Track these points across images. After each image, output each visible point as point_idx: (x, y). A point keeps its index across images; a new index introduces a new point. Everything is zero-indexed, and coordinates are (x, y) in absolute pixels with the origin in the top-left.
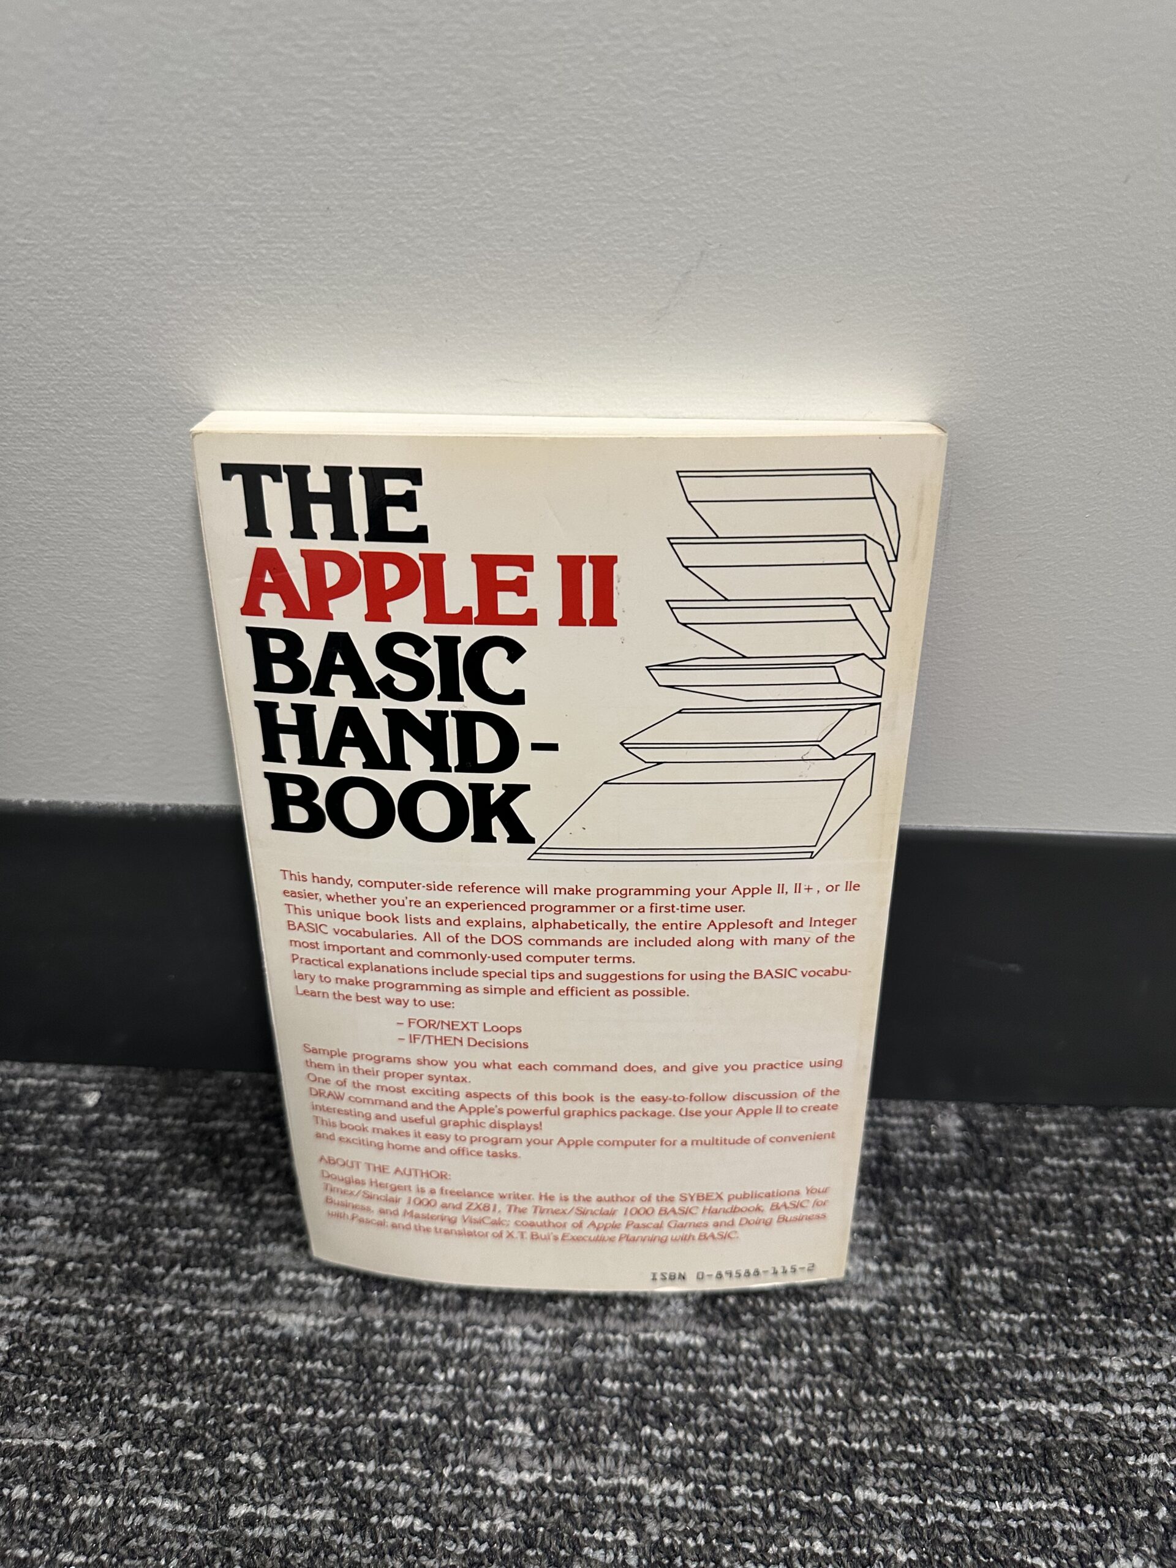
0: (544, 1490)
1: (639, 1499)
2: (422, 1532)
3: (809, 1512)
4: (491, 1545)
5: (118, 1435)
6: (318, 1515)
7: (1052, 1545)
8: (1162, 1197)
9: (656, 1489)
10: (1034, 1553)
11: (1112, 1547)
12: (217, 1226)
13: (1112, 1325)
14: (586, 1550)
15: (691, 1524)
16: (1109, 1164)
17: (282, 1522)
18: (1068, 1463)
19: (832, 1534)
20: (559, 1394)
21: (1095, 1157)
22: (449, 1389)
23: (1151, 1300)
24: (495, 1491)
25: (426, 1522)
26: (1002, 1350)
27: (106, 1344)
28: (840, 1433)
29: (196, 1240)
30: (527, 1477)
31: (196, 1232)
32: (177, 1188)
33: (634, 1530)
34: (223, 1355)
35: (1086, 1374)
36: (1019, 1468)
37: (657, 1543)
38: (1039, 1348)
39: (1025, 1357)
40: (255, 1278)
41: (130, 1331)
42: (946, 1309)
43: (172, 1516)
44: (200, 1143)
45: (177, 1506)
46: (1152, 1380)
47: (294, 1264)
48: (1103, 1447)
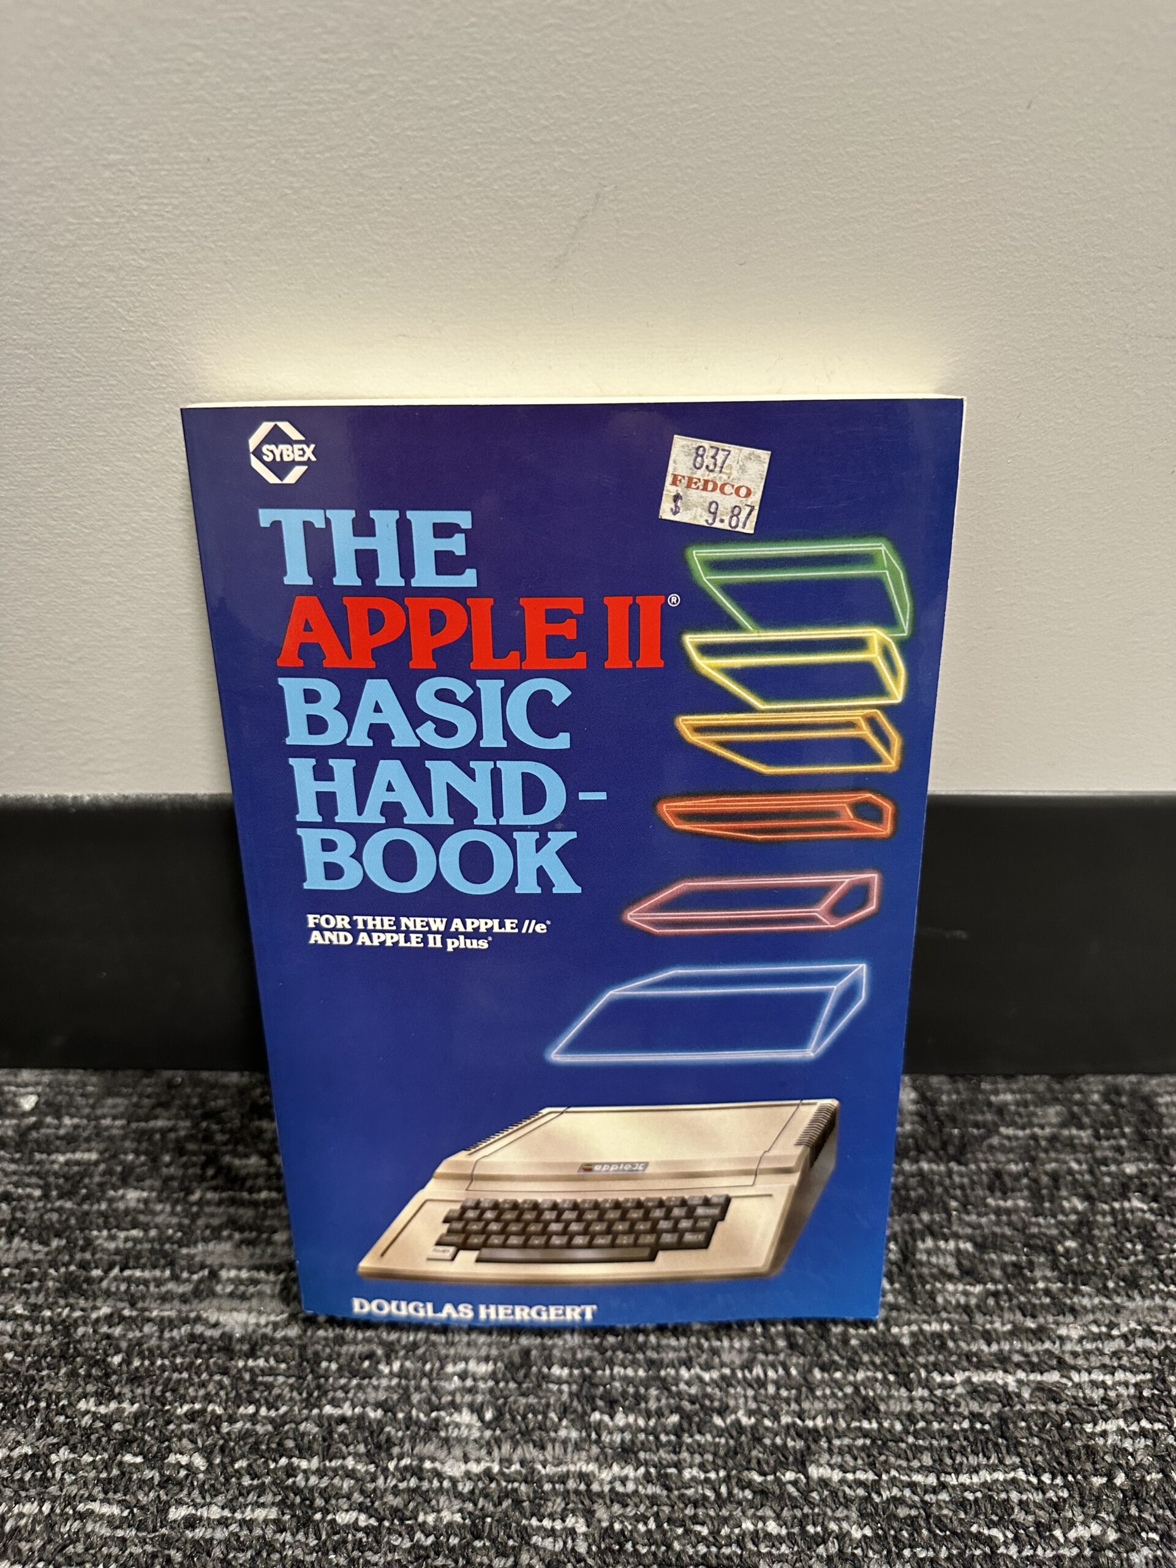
0: (491, 1481)
1: (588, 1485)
2: (367, 1527)
3: (762, 1493)
4: (437, 1538)
5: (55, 1441)
6: (260, 1514)
7: (1009, 1515)
8: (1119, 1163)
9: (606, 1475)
10: (991, 1525)
11: (1070, 1515)
12: (157, 1227)
13: (1069, 1293)
14: (534, 1539)
15: (642, 1508)
16: (1066, 1132)
17: (223, 1522)
18: (1025, 1433)
19: (786, 1513)
20: (507, 1382)
21: (1051, 1125)
22: (395, 1381)
23: (1109, 1267)
24: (441, 1483)
25: (371, 1516)
26: (959, 1323)
27: (42, 1350)
28: (794, 1412)
29: (136, 1241)
30: (475, 1468)
31: (135, 1233)
32: (115, 1188)
33: (584, 1516)
34: (163, 1356)
35: (1043, 1342)
36: (976, 1439)
37: (606, 1529)
38: (995, 1318)
39: (980, 1328)
40: (195, 1277)
41: (67, 1333)
42: (900, 1283)
43: (111, 1522)
44: (139, 1142)
45: (115, 1510)
46: (1110, 1347)
47: (235, 1261)
48: (1061, 1416)
